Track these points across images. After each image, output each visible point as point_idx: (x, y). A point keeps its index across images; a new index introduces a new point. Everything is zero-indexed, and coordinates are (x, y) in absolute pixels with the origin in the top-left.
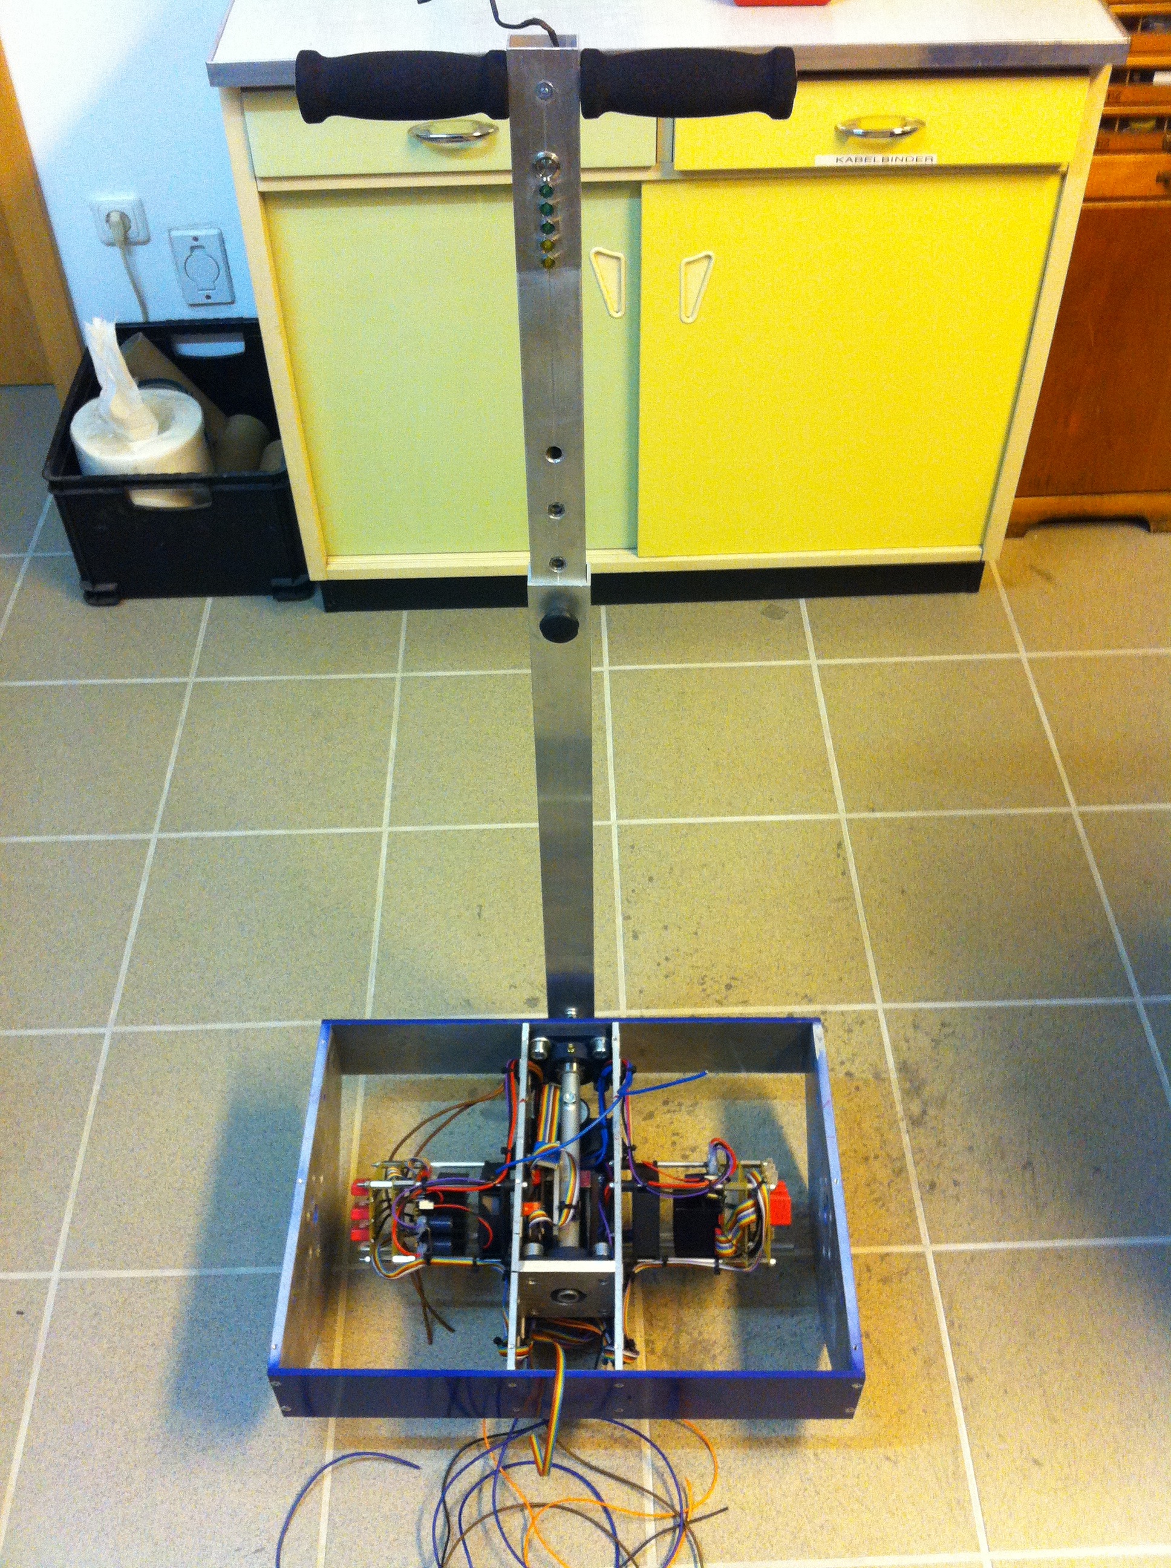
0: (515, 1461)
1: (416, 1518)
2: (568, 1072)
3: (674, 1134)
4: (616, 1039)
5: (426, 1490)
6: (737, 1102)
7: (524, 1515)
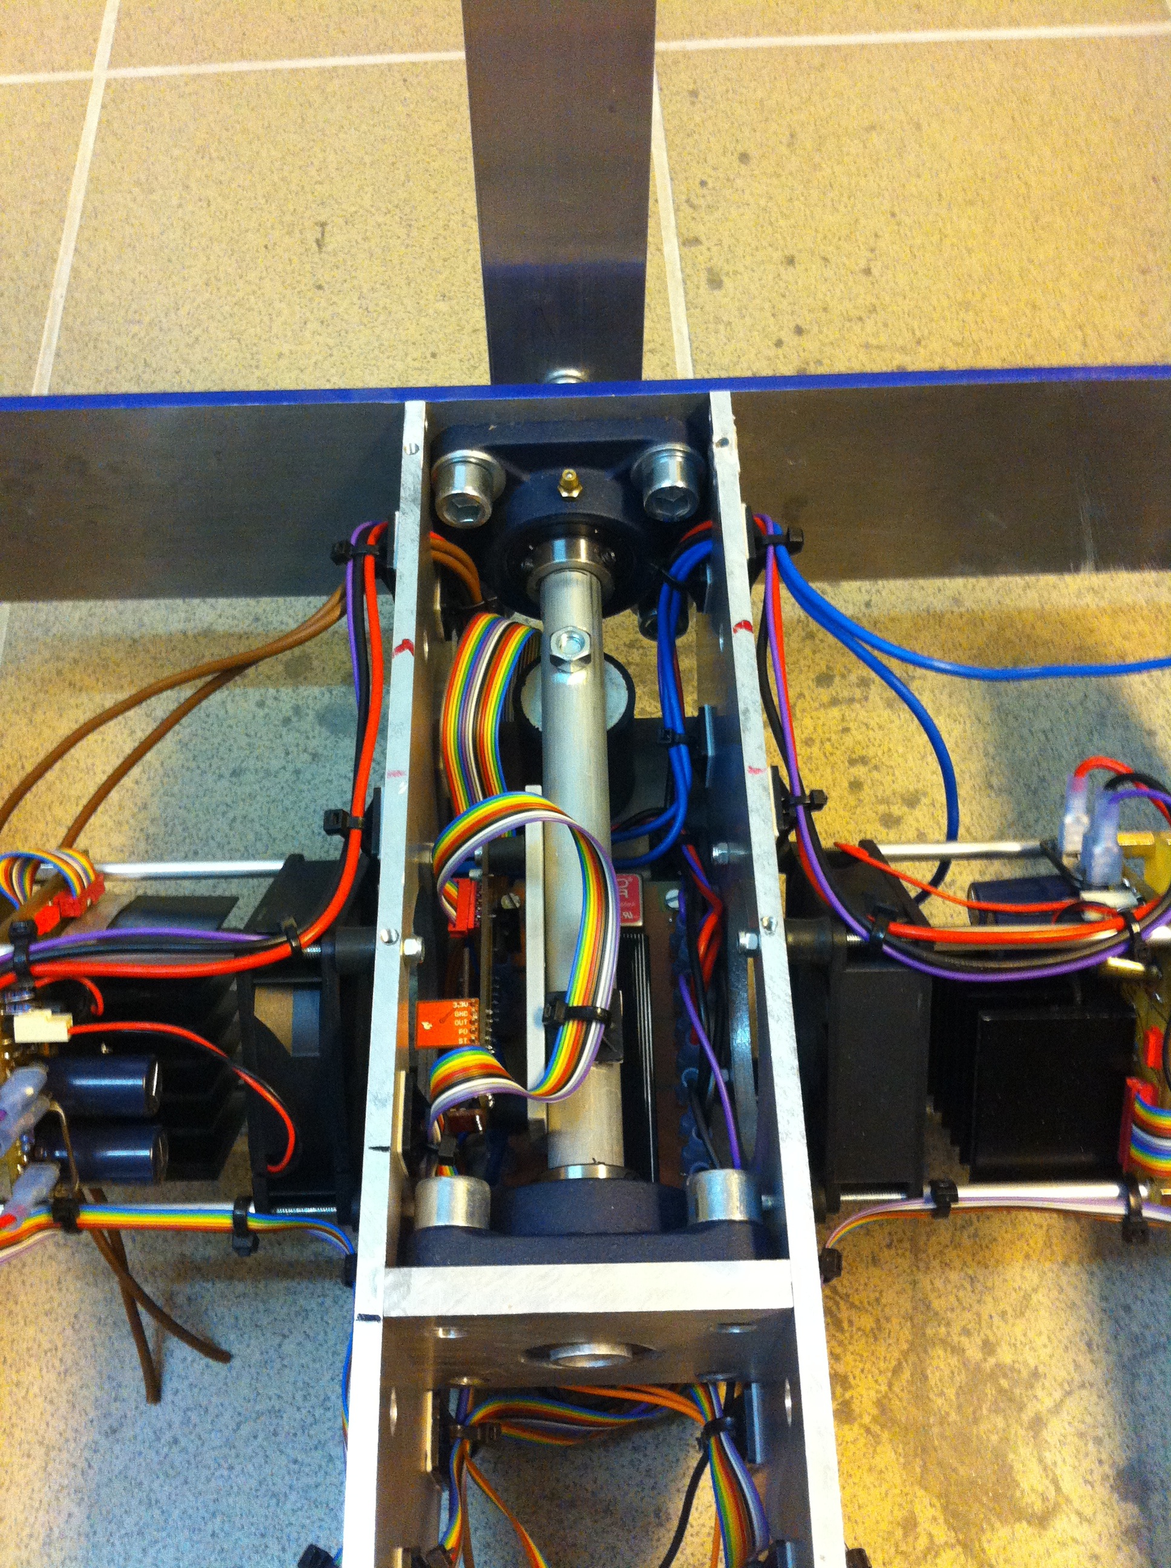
2: (561, 569)
4: (724, 442)
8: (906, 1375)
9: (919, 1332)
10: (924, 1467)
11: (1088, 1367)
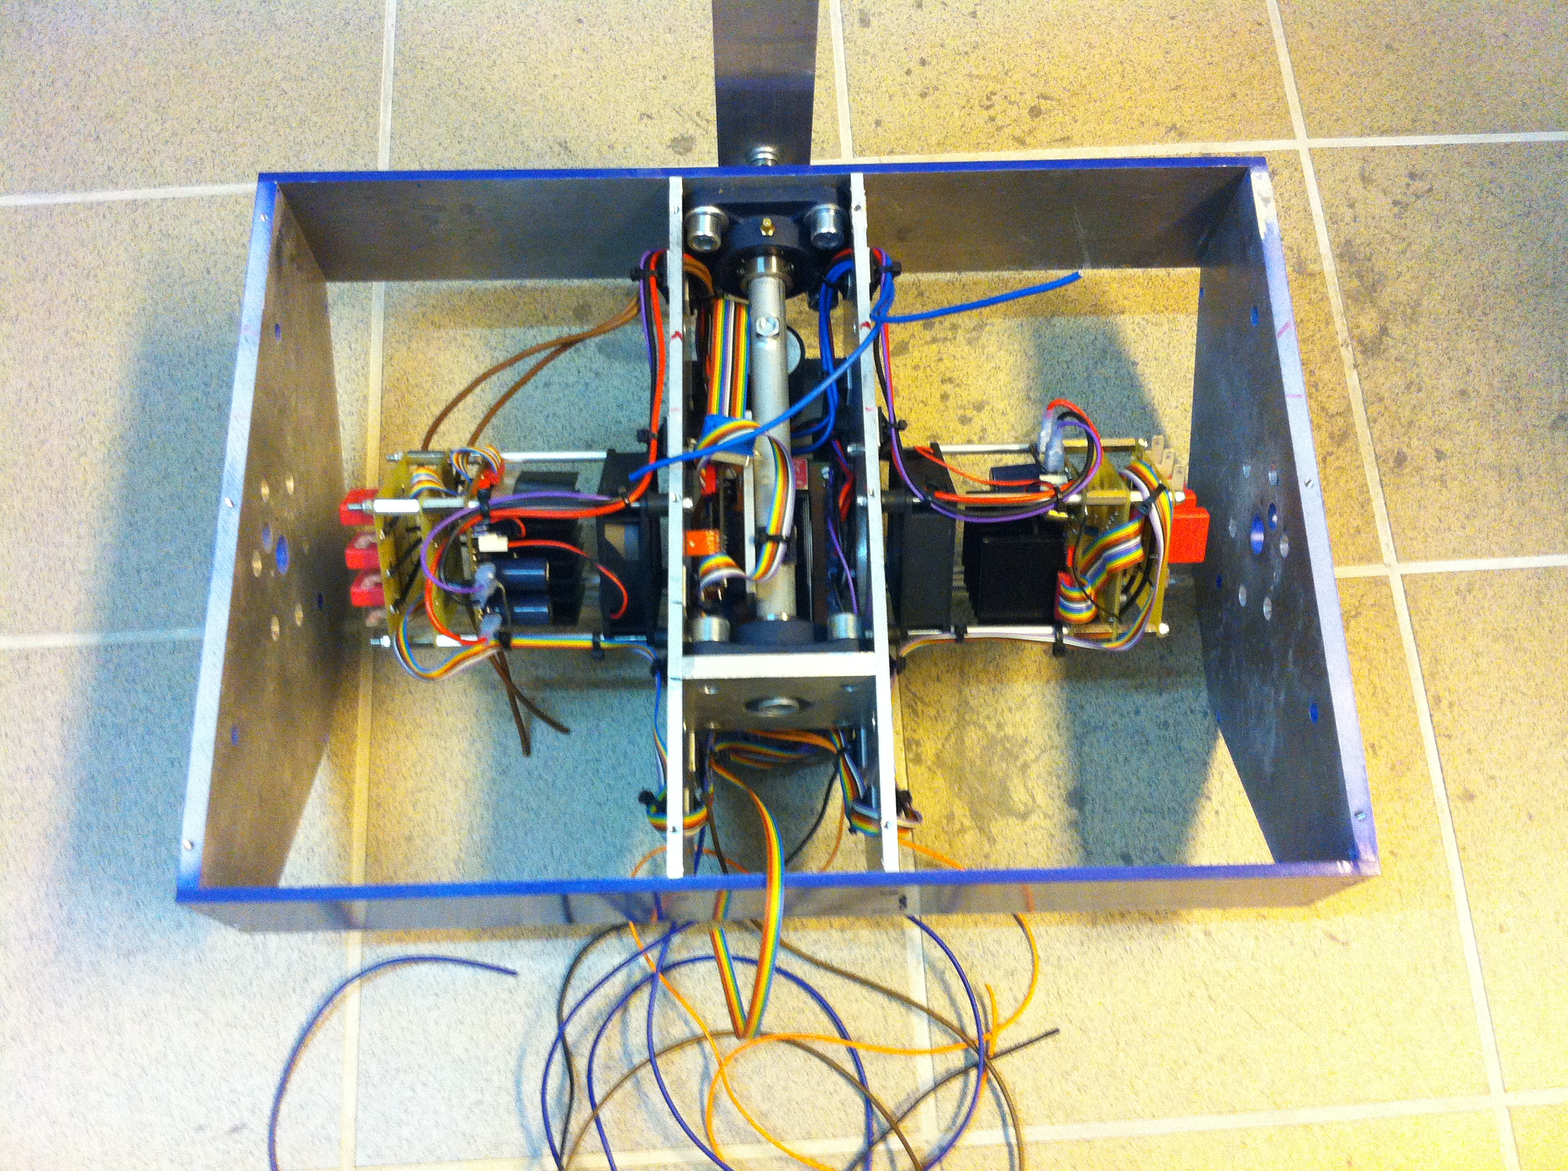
0: (685, 955)
1: (512, 1064)
2: (761, 275)
3: (943, 382)
4: (858, 208)
5: (530, 1013)
6: (1055, 320)
7: (703, 1050)
8: (953, 740)
9: (961, 717)
10: (960, 788)
11: (1056, 738)
